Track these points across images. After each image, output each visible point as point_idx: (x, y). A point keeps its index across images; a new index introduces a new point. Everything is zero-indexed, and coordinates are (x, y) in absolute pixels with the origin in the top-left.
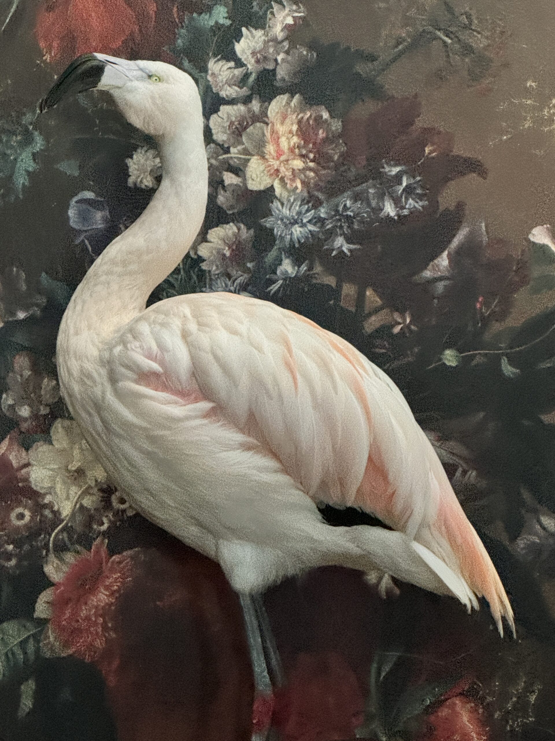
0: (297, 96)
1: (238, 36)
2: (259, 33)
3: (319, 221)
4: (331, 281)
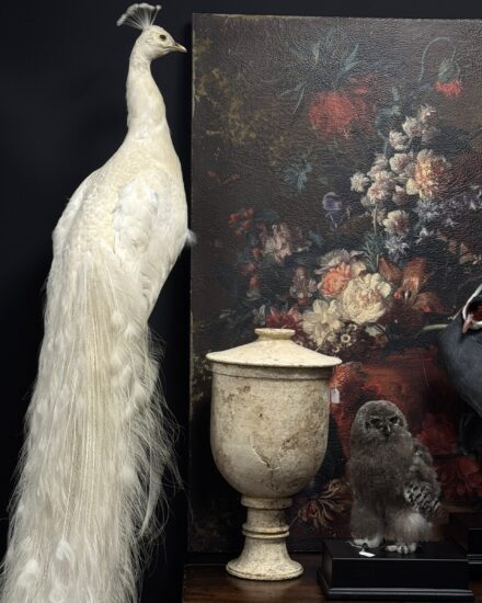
0: (431, 151)
1: (404, 120)
2: (413, 119)
3: (439, 210)
4: (444, 239)
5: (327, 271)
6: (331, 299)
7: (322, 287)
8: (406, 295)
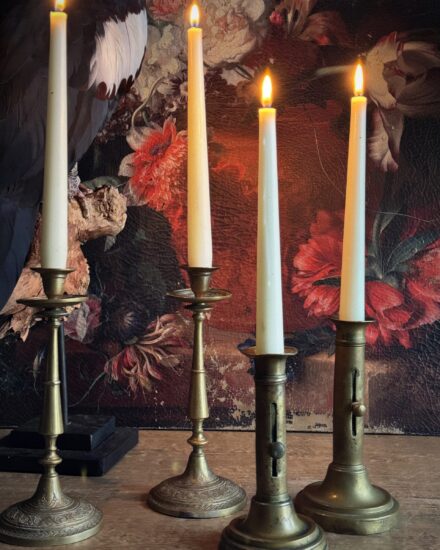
6: (166, 24)
8: (290, 16)
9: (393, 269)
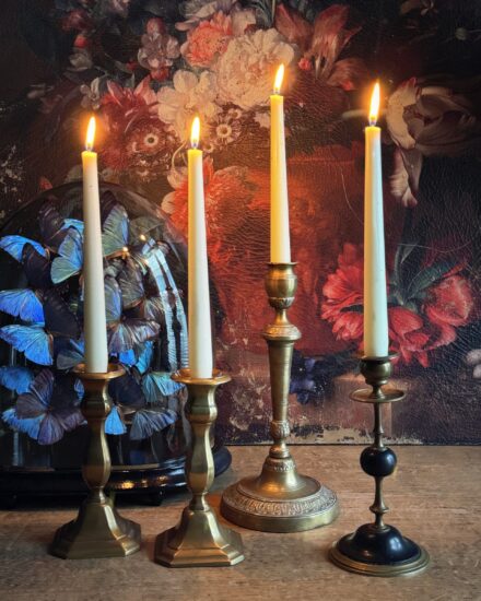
5: (196, 25)
6: (203, 70)
7: (188, 51)
8: (318, 63)
9: (413, 296)
